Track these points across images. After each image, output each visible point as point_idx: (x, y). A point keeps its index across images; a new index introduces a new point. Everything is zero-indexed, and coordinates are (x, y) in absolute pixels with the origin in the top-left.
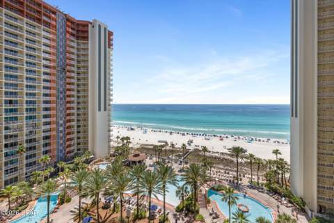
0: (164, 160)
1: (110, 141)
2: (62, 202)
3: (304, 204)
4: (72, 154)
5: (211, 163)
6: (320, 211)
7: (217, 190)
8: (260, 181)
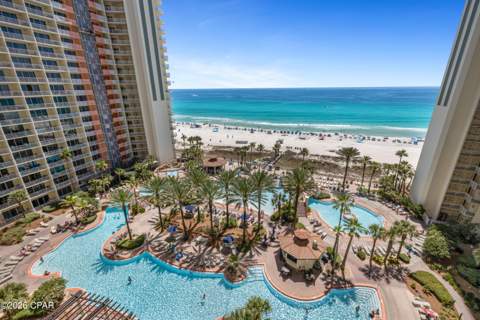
0: (248, 166)
1: (174, 142)
2: (135, 212)
3: (423, 211)
4: (129, 159)
5: (313, 168)
6: (439, 219)
7: (319, 198)
8: (372, 189)
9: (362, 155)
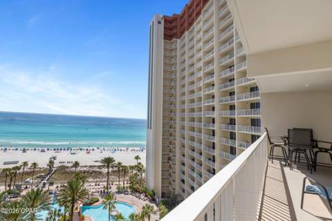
3: (154, 194)
5: (83, 177)
8: (126, 185)
9: (116, 162)
